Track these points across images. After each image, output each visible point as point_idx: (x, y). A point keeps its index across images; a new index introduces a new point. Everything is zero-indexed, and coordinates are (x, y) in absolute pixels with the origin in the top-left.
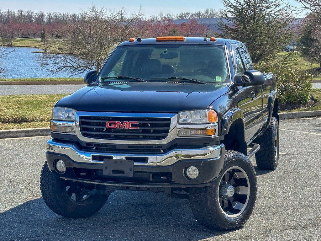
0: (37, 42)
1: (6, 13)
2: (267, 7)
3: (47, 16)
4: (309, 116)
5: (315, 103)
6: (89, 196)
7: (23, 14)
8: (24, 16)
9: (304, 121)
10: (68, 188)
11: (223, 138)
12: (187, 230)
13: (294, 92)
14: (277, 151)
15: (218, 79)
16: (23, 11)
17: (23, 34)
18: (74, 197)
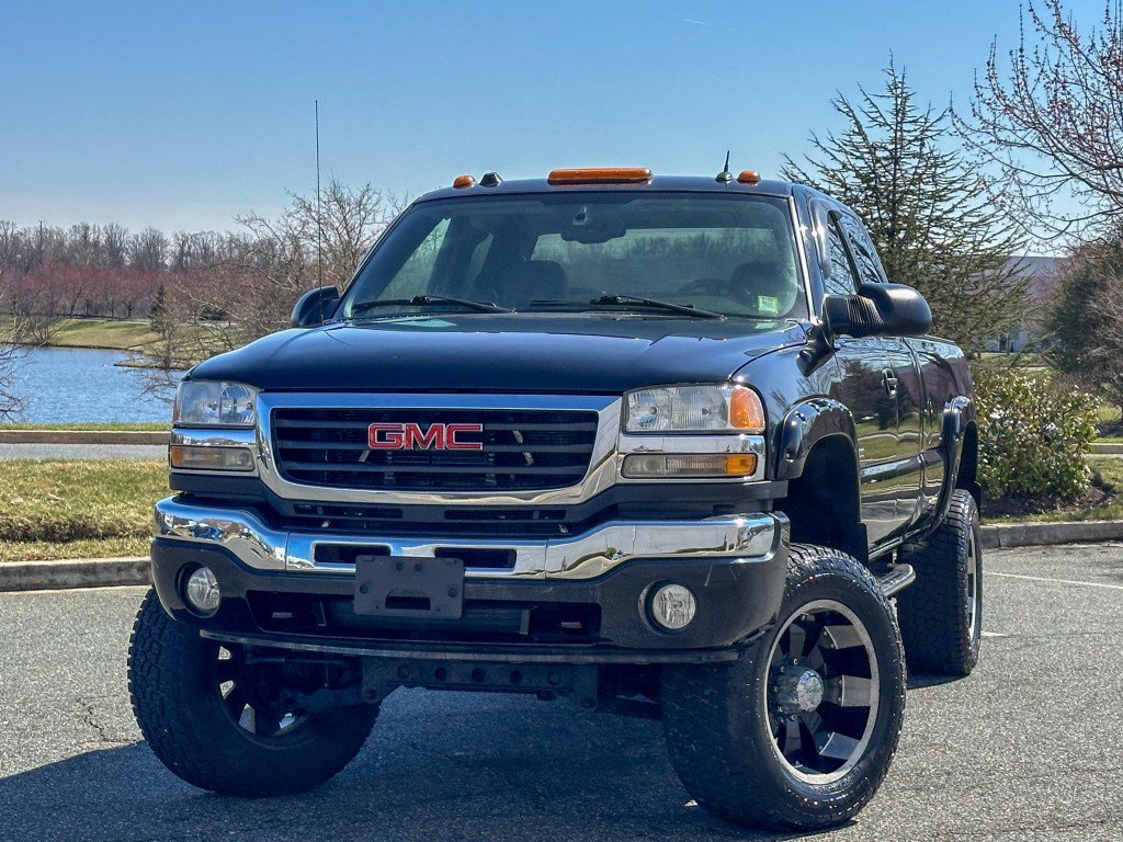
0: (139, 335)
1: (32, 234)
2: (936, 197)
3: (172, 247)
4: (1085, 537)
5: (1105, 498)
6: (302, 719)
7: (91, 238)
8: (96, 243)
9: (1067, 553)
10: (226, 687)
11: (782, 490)
12: (655, 829)
13: (1033, 454)
14: (974, 612)
15: (768, 305)
16: (91, 226)
17: (89, 305)
18: (247, 721)
